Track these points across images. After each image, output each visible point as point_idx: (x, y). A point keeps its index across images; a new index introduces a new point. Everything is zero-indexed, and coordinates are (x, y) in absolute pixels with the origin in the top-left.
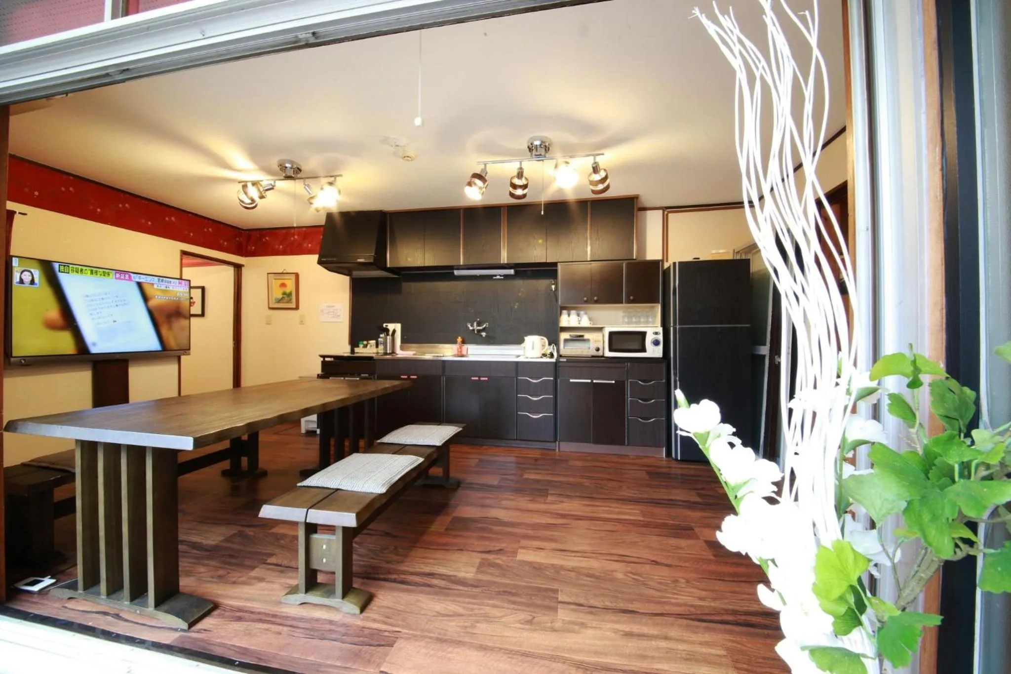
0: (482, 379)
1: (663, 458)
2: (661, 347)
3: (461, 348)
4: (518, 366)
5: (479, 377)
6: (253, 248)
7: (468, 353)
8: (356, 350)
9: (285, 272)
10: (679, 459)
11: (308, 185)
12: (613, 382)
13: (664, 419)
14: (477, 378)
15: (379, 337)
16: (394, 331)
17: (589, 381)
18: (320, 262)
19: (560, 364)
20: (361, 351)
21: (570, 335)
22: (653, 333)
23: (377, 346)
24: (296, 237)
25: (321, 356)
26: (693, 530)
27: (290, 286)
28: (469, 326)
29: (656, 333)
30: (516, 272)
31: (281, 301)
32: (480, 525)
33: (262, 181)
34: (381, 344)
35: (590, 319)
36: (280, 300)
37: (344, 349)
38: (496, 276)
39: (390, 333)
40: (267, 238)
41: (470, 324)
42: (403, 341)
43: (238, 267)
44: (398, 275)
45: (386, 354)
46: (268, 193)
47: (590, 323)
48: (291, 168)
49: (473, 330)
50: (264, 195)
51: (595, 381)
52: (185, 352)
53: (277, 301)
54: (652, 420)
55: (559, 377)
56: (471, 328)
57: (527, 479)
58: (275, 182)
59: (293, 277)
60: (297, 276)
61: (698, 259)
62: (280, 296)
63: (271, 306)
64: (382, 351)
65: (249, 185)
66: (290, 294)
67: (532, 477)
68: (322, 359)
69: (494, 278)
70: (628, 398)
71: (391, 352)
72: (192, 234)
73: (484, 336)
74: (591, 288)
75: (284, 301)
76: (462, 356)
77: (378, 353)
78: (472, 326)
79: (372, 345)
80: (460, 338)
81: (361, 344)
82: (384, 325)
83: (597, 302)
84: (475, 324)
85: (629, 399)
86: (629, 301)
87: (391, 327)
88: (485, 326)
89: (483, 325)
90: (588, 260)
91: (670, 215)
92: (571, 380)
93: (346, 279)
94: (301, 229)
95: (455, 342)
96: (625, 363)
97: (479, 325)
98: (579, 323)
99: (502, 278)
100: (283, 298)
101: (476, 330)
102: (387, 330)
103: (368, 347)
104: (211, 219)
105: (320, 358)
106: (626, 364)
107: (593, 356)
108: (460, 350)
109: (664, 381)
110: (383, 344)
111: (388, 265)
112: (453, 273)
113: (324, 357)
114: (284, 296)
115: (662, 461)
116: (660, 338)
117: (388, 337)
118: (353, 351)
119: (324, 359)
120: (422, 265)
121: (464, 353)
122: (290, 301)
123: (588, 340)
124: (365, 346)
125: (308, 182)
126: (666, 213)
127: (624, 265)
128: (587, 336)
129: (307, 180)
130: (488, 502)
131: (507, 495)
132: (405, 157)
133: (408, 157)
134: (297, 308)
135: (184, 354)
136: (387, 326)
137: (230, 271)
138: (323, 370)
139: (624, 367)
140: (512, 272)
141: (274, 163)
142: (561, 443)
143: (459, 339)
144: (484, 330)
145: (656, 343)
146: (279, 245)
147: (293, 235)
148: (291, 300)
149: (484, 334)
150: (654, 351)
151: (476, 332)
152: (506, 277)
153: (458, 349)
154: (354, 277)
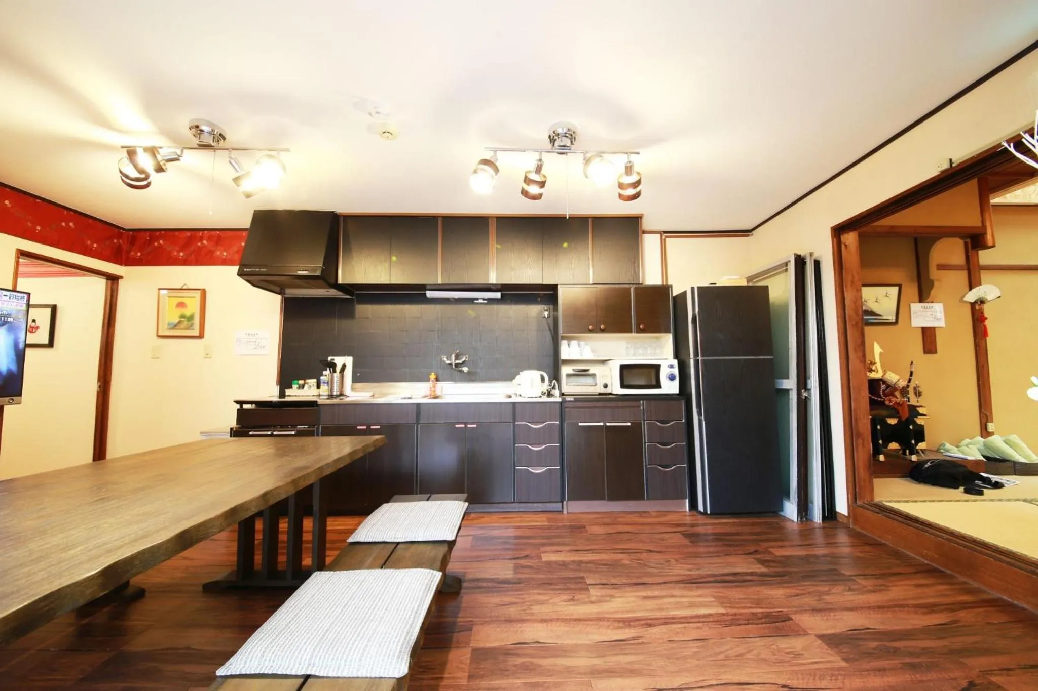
0: (469, 426)
1: (686, 512)
2: (676, 382)
3: (434, 387)
4: (515, 409)
5: (466, 424)
6: (139, 254)
7: (444, 393)
8: (288, 392)
9: (185, 287)
10: (709, 513)
11: (236, 158)
12: (629, 424)
13: (686, 465)
14: (463, 426)
15: (322, 375)
16: (344, 367)
17: (602, 424)
18: (241, 274)
19: (566, 405)
20: (295, 394)
21: (573, 370)
22: (668, 366)
23: (318, 387)
24: (205, 242)
25: (237, 402)
26: (790, 619)
27: (193, 307)
28: (445, 359)
29: (672, 367)
30: (502, 295)
31: (177, 327)
32: (520, 660)
33: (161, 148)
34: (324, 383)
35: (593, 351)
36: (175, 326)
37: (269, 392)
38: (477, 299)
39: (338, 369)
40: (161, 242)
41: (445, 357)
42: (355, 379)
43: (113, 280)
44: (350, 295)
45: (331, 396)
46: (169, 164)
47: (594, 355)
48: (210, 133)
49: (450, 365)
50: (164, 167)
51: (608, 424)
52: (13, 400)
53: (172, 326)
54: (672, 468)
55: (565, 421)
56: (448, 362)
57: (549, 563)
58: (182, 152)
59: (198, 295)
60: (204, 293)
61: (715, 284)
62: (176, 320)
63: (161, 333)
64: (327, 393)
65: (140, 152)
66: (191, 318)
67: (554, 558)
68: (238, 406)
69: (476, 301)
70: (645, 443)
71: (338, 394)
72: (38, 228)
73: (466, 371)
74: (597, 315)
75: (182, 326)
76: (436, 398)
77: (319, 396)
78: (449, 358)
79: (311, 385)
80: (433, 374)
81: (295, 384)
82: (329, 358)
83: (603, 331)
84: (453, 357)
85: (647, 444)
86: (639, 331)
87: (339, 361)
88: (463, 360)
89: (462, 359)
90: (591, 282)
91: (668, 240)
92: (580, 424)
93: (278, 298)
94: (213, 233)
95: (428, 380)
96: (640, 401)
97: (457, 358)
98: (581, 355)
99: (486, 302)
100: (179, 322)
101: (453, 364)
102: (333, 366)
103: (306, 386)
104: (71, 210)
105: (235, 404)
106: (642, 402)
107: (600, 394)
108: (433, 389)
109: (684, 421)
110: (328, 383)
111: (340, 281)
112: (425, 294)
113: (241, 403)
114: (183, 320)
115: (686, 516)
116: (676, 371)
117: (335, 375)
118: (282, 394)
119: (241, 406)
120: (387, 282)
121: (438, 393)
122: (190, 327)
123: (594, 375)
124: (302, 387)
125: (234, 154)
126: (664, 237)
127: (632, 289)
128: (593, 369)
129: (234, 152)
130: (513, 611)
131: (534, 595)
132: (384, 132)
133: (389, 132)
134: (201, 336)
135: (10, 403)
136: (333, 360)
137: (99, 285)
138: (239, 421)
139: (639, 407)
140: (498, 295)
141: (182, 125)
142: (569, 502)
143: (433, 376)
144: (463, 364)
145: (672, 378)
146: (179, 252)
147: (201, 239)
148: (192, 325)
149: (465, 369)
150: (670, 387)
151: (454, 367)
152: (491, 301)
153: (431, 388)
154: (286, 296)
